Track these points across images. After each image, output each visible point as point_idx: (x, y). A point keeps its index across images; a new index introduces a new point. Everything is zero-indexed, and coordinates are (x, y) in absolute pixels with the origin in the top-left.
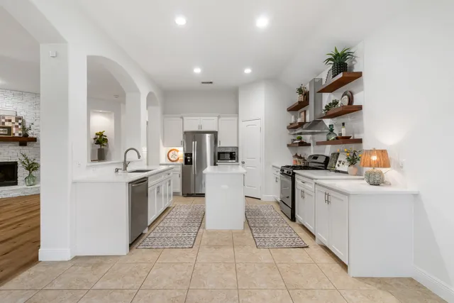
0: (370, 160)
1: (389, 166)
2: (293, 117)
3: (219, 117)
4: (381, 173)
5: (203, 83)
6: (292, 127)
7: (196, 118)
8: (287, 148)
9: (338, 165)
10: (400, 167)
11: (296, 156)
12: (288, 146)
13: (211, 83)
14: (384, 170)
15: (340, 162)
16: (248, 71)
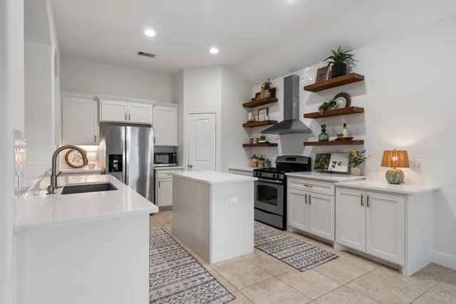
0: (392, 160)
1: (408, 167)
2: (250, 114)
3: (154, 105)
4: (401, 173)
5: (141, 53)
6: (250, 125)
7: (122, 103)
8: (242, 148)
9: (333, 166)
10: (417, 167)
11: (255, 157)
12: (244, 146)
13: (152, 56)
14: (403, 169)
15: (335, 163)
16: (214, 51)
